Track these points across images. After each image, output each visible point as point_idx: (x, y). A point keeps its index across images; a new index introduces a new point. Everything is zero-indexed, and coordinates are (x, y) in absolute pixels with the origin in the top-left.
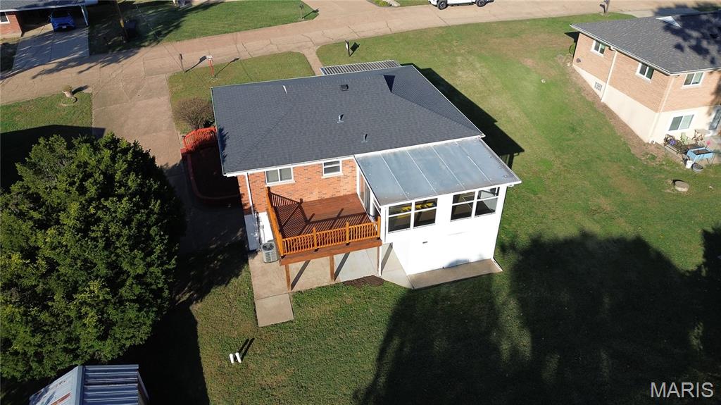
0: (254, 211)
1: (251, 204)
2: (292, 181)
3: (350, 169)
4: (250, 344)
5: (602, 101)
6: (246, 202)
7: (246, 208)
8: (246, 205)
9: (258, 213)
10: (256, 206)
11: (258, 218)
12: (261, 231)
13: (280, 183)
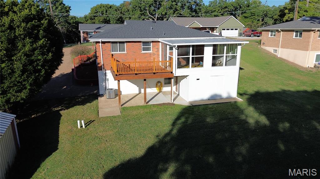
0: (104, 68)
1: (102, 63)
2: (125, 52)
3: (156, 50)
4: (92, 122)
5: (278, 57)
6: (99, 62)
7: (99, 65)
8: (99, 64)
9: (106, 70)
10: (105, 65)
11: (105, 73)
12: (107, 82)
13: (118, 52)
